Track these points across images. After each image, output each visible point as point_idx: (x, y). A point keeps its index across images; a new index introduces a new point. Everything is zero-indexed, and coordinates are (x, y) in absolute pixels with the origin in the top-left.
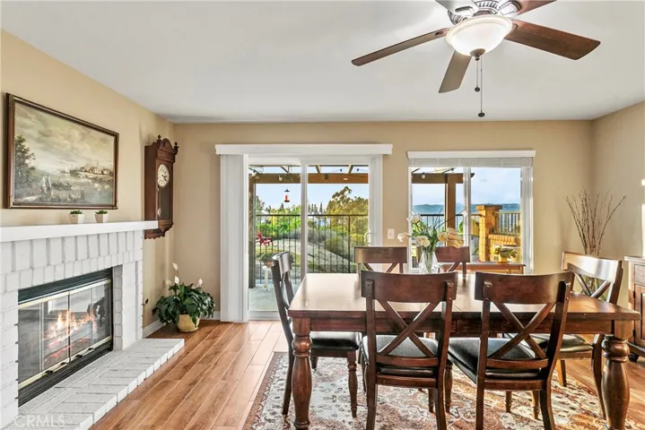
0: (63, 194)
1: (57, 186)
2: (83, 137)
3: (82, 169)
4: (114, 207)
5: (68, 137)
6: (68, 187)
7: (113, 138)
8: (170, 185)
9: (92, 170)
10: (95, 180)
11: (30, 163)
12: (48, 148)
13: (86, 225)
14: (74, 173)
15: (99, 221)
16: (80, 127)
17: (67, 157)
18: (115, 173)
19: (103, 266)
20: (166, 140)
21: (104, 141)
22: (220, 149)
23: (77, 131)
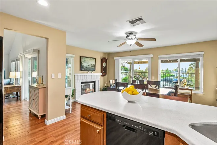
0: (87, 69)
1: (86, 68)
2: (90, 60)
3: (90, 65)
4: (95, 71)
5: (88, 60)
6: (88, 68)
7: (95, 59)
8: (106, 66)
9: (91, 65)
10: (92, 66)
11: (83, 65)
12: (85, 62)
13: (90, 74)
14: (89, 66)
15: (92, 73)
16: (89, 58)
17: (88, 63)
18: (95, 65)
19: (93, 80)
20: (105, 58)
21: (93, 60)
22: (115, 58)
23: (89, 59)
